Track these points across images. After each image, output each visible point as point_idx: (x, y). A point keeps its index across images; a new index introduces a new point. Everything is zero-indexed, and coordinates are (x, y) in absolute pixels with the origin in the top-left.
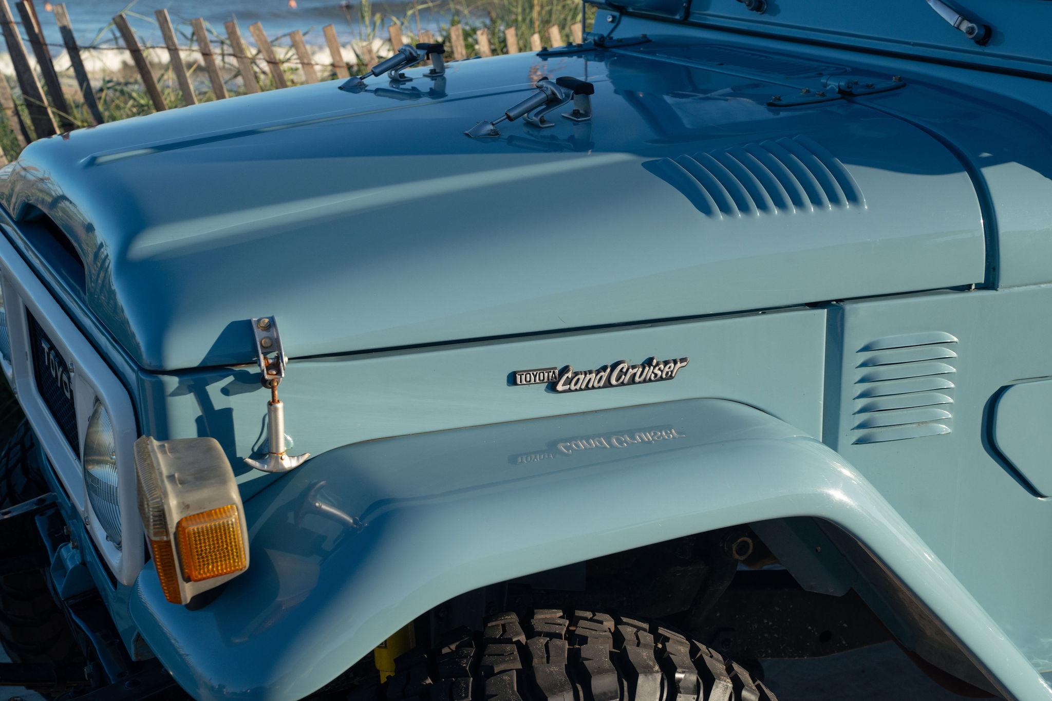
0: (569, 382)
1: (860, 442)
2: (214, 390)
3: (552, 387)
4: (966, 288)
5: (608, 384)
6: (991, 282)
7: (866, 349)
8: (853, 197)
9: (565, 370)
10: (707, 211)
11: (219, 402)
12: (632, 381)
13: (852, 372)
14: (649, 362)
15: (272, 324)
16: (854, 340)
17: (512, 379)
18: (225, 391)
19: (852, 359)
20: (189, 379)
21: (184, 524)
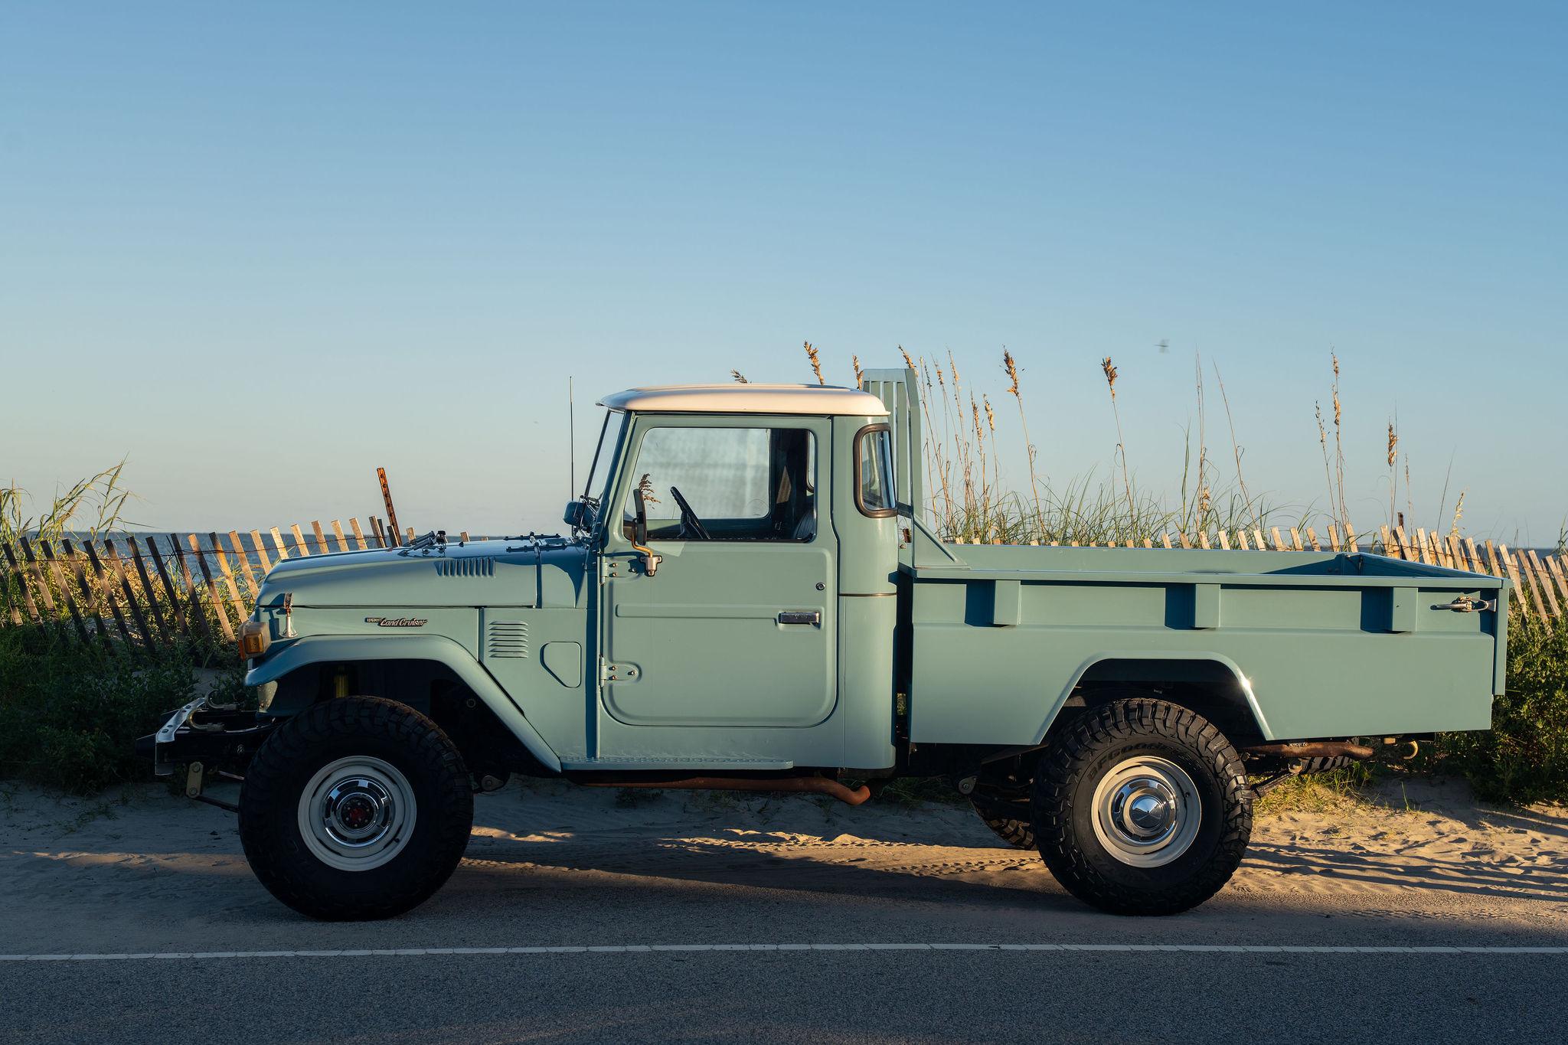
0: (385, 623)
1: (492, 656)
2: (274, 612)
3: (379, 625)
4: (531, 607)
5: (398, 625)
6: (539, 605)
7: (492, 624)
8: (491, 573)
9: (384, 619)
10: (440, 574)
11: (276, 616)
12: (407, 625)
13: (488, 632)
14: (413, 620)
15: (290, 595)
16: (488, 621)
17: (366, 621)
18: (277, 613)
19: (488, 627)
20: (267, 609)
21: (247, 637)
